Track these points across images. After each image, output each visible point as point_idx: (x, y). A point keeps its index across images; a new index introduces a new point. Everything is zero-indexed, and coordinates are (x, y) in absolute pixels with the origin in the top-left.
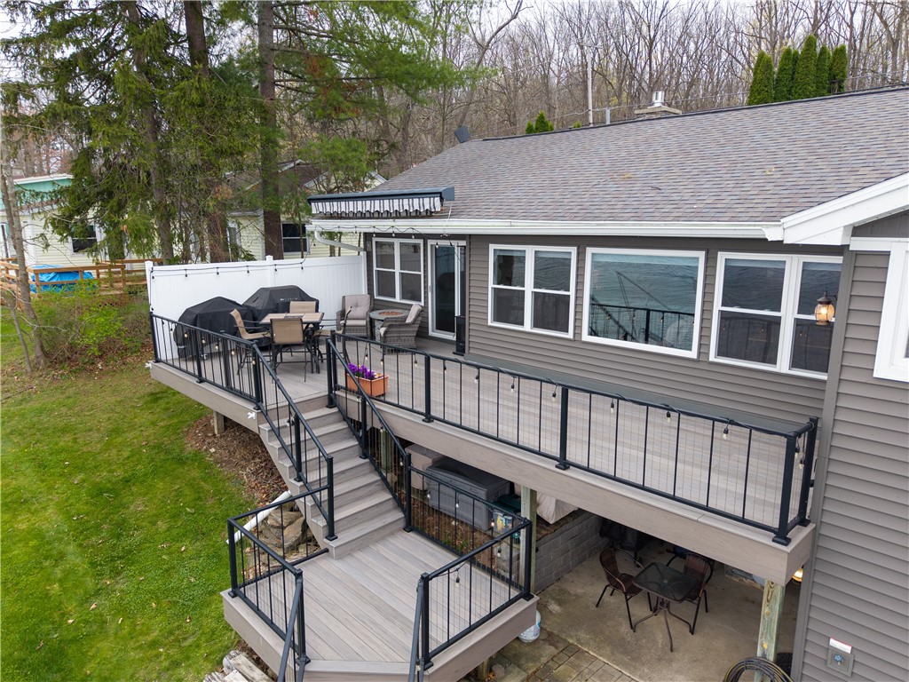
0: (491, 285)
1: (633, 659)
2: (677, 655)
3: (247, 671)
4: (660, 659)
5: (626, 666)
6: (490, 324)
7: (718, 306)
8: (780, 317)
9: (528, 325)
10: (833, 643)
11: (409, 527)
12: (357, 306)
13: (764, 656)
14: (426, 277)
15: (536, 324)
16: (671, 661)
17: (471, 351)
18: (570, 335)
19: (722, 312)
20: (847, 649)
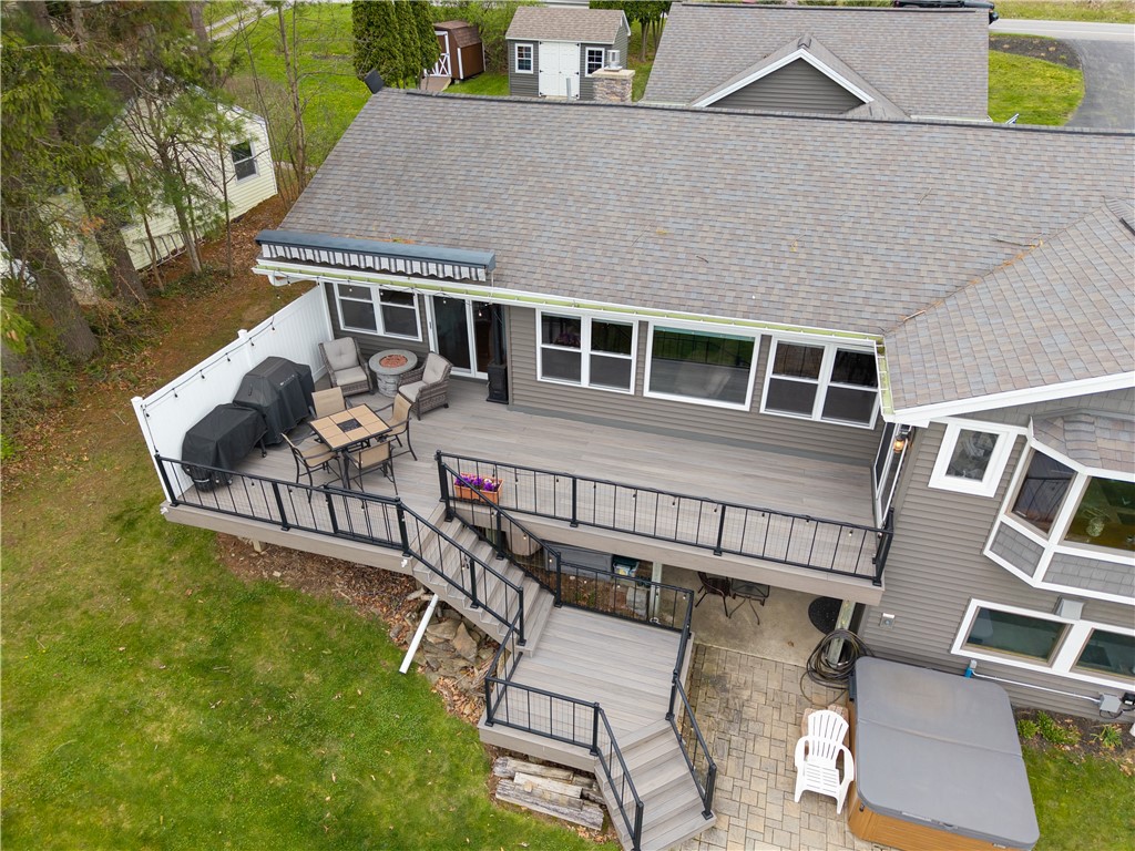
0: (540, 345)
1: (741, 640)
2: (763, 626)
3: (525, 769)
4: (755, 633)
5: (740, 647)
6: (539, 379)
7: (769, 374)
8: (816, 385)
9: (585, 381)
10: (885, 615)
11: (558, 603)
12: (341, 354)
13: (842, 628)
14: (423, 312)
15: (593, 380)
16: (761, 632)
17: (515, 402)
18: (632, 392)
19: (771, 379)
20: (893, 616)
